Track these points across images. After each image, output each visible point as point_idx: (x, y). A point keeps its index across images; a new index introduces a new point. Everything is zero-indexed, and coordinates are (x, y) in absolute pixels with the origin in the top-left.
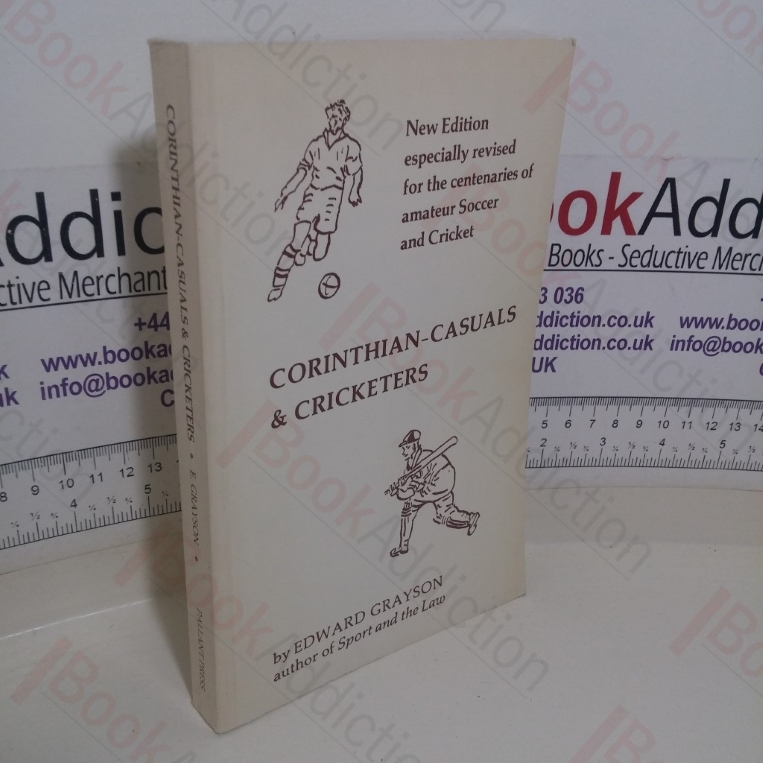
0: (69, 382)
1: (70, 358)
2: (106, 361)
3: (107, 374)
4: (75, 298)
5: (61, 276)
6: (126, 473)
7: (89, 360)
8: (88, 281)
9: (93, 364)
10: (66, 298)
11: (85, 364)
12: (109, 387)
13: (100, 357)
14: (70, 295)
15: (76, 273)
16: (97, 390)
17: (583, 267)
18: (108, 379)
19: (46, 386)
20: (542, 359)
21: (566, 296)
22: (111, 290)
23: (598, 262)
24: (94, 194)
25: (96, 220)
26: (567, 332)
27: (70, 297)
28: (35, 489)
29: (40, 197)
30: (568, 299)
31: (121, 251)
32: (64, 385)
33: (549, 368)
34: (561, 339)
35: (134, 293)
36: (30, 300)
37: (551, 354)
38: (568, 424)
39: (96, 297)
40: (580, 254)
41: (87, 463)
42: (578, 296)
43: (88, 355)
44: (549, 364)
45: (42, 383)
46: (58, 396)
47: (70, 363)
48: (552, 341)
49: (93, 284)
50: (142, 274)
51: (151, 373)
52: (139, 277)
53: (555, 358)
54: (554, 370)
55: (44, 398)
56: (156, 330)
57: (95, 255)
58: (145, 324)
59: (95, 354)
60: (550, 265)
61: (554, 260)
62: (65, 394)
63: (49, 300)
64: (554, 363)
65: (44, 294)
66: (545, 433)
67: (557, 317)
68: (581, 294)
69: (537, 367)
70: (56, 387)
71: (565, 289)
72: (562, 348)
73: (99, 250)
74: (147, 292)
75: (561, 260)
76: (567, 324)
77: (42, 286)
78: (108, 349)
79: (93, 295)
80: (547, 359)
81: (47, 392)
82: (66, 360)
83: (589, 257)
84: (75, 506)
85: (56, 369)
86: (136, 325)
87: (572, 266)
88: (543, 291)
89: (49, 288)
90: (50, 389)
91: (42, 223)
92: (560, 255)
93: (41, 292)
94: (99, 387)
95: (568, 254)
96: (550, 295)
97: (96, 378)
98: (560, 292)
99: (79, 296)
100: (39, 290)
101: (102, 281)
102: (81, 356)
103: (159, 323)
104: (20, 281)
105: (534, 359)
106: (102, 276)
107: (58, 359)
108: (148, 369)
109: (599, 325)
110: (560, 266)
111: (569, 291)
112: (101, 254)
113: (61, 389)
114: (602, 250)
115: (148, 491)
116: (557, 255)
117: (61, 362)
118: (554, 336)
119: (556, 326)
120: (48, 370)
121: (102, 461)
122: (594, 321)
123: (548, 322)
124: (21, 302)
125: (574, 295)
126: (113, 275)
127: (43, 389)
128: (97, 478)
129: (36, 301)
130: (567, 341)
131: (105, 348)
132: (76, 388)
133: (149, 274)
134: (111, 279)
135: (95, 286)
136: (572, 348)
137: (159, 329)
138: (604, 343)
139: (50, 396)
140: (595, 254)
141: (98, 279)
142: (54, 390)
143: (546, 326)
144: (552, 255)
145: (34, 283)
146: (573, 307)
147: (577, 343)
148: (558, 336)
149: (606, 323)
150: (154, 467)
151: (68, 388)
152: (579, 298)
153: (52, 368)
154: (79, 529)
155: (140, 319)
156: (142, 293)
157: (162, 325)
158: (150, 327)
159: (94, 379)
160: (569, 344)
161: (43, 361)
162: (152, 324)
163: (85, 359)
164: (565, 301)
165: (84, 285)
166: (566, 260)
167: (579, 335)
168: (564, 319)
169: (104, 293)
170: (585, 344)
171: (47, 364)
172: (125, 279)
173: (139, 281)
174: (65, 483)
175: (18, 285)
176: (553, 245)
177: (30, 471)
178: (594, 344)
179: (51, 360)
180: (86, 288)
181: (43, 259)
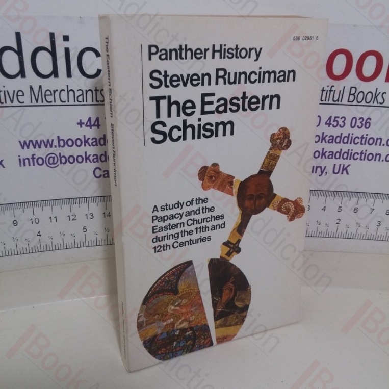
0: (36, 157)
1: (37, 141)
2: (60, 146)
3: (60, 154)
4: (40, 103)
5: (31, 88)
6: (72, 218)
7: (48, 144)
8: (48, 93)
9: (51, 146)
10: (34, 103)
11: (46, 146)
12: (61, 163)
13: (56, 143)
14: (37, 101)
15: (40, 87)
16: (53, 163)
17: (371, 104)
18: (61, 158)
19: (22, 158)
20: (340, 165)
21: (359, 124)
22: (63, 100)
23: (382, 101)
24: (52, 35)
25: (53, 53)
26: (358, 148)
27: (37, 102)
28: (15, 222)
29: (18, 35)
30: (360, 125)
31: (69, 75)
32: (33, 158)
33: (345, 172)
34: (353, 152)
35: (77, 103)
36: (12, 102)
37: (346, 162)
38: (356, 210)
39: (53, 103)
40: (369, 96)
41: (47, 209)
42: (367, 123)
43: (48, 141)
44: (345, 169)
45: (19, 156)
46: (29, 165)
47: (37, 144)
48: (348, 153)
49: (51, 95)
50: (82, 91)
51: (87, 156)
52: (80, 93)
53: (349, 165)
54: (347, 173)
55: (20, 166)
56: (91, 128)
57: (53, 76)
58: (83, 124)
59: (53, 140)
60: (349, 101)
61: (352, 98)
62: (34, 165)
63: (23, 103)
64: (348, 169)
65: (21, 99)
66: (340, 215)
67: (352, 137)
68: (369, 123)
69: (336, 171)
70: (28, 159)
71: (358, 119)
72: (354, 159)
73: (55, 73)
74: (85, 103)
75: (356, 98)
76: (358, 143)
77: (19, 93)
78: (60, 138)
79: (51, 102)
80: (344, 165)
81: (22, 162)
82: (34, 143)
83: (376, 97)
84: (40, 235)
85: (28, 147)
86: (78, 124)
87: (364, 103)
88: (343, 119)
89: (23, 95)
90: (24, 160)
91: (19, 52)
92: (356, 95)
93: (19, 97)
94: (55, 162)
95: (361, 95)
96: (348, 122)
97: (53, 156)
98: (354, 120)
99: (42, 102)
100: (17, 96)
101: (57, 94)
102: (43, 140)
103: (92, 123)
104: (5, 89)
105: (335, 165)
106: (57, 90)
107: (29, 141)
108: (86, 153)
109: (380, 145)
110: (355, 103)
111: (361, 120)
112: (56, 76)
113: (31, 160)
114: (385, 93)
115: (85, 230)
116: (353, 94)
117: (31, 143)
118: (349, 150)
119: (351, 143)
120: (23, 148)
121: (57, 208)
122: (377, 141)
123: (346, 140)
124: (6, 103)
125: (364, 123)
126: (64, 90)
127: (20, 160)
128: (54, 220)
129: (16, 103)
130: (358, 154)
131: (58, 137)
132: (40, 161)
133: (87, 92)
134: (62, 92)
135: (53, 96)
136: (361, 159)
137: (93, 127)
138: (383, 157)
139: (25, 165)
140: (381, 95)
141: (55, 92)
142: (27, 161)
143: (344, 143)
144: (350, 94)
145: (14, 91)
146: (363, 131)
147: (364, 156)
148: (352, 150)
149: (385, 143)
150: (89, 216)
151: (35, 160)
152: (368, 125)
153: (25, 147)
154: (42, 250)
155: (80, 120)
156: (82, 103)
157: (94, 125)
158: (87, 126)
159: (51, 156)
160: (359, 156)
161: (20, 142)
162: (89, 124)
163: (46, 143)
164: (358, 126)
165: (45, 95)
166: (360, 98)
167: (366, 151)
168: (357, 139)
169: (58, 102)
170: (370, 157)
171: (23, 144)
172: (71, 93)
173: (80, 95)
174: (33, 220)
175: (4, 91)
176: (352, 88)
177: (12, 211)
178: (376, 157)
179: (25, 142)
180: (47, 97)
181: (20, 76)
